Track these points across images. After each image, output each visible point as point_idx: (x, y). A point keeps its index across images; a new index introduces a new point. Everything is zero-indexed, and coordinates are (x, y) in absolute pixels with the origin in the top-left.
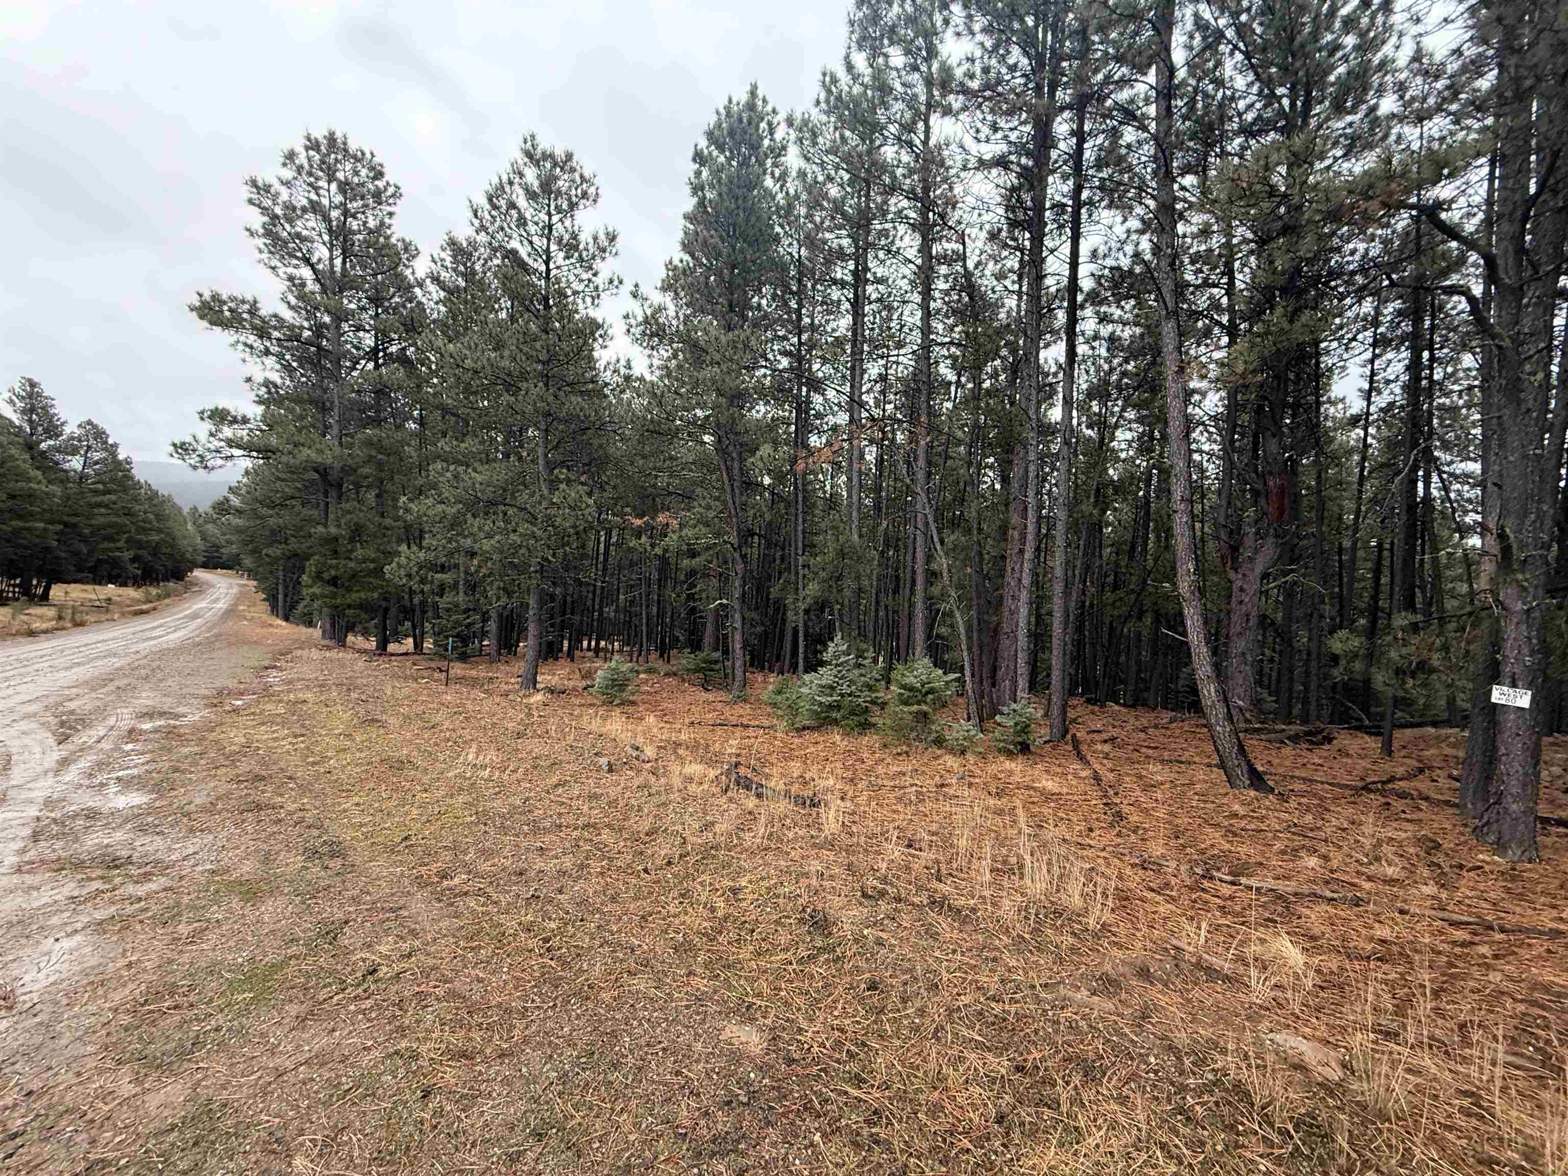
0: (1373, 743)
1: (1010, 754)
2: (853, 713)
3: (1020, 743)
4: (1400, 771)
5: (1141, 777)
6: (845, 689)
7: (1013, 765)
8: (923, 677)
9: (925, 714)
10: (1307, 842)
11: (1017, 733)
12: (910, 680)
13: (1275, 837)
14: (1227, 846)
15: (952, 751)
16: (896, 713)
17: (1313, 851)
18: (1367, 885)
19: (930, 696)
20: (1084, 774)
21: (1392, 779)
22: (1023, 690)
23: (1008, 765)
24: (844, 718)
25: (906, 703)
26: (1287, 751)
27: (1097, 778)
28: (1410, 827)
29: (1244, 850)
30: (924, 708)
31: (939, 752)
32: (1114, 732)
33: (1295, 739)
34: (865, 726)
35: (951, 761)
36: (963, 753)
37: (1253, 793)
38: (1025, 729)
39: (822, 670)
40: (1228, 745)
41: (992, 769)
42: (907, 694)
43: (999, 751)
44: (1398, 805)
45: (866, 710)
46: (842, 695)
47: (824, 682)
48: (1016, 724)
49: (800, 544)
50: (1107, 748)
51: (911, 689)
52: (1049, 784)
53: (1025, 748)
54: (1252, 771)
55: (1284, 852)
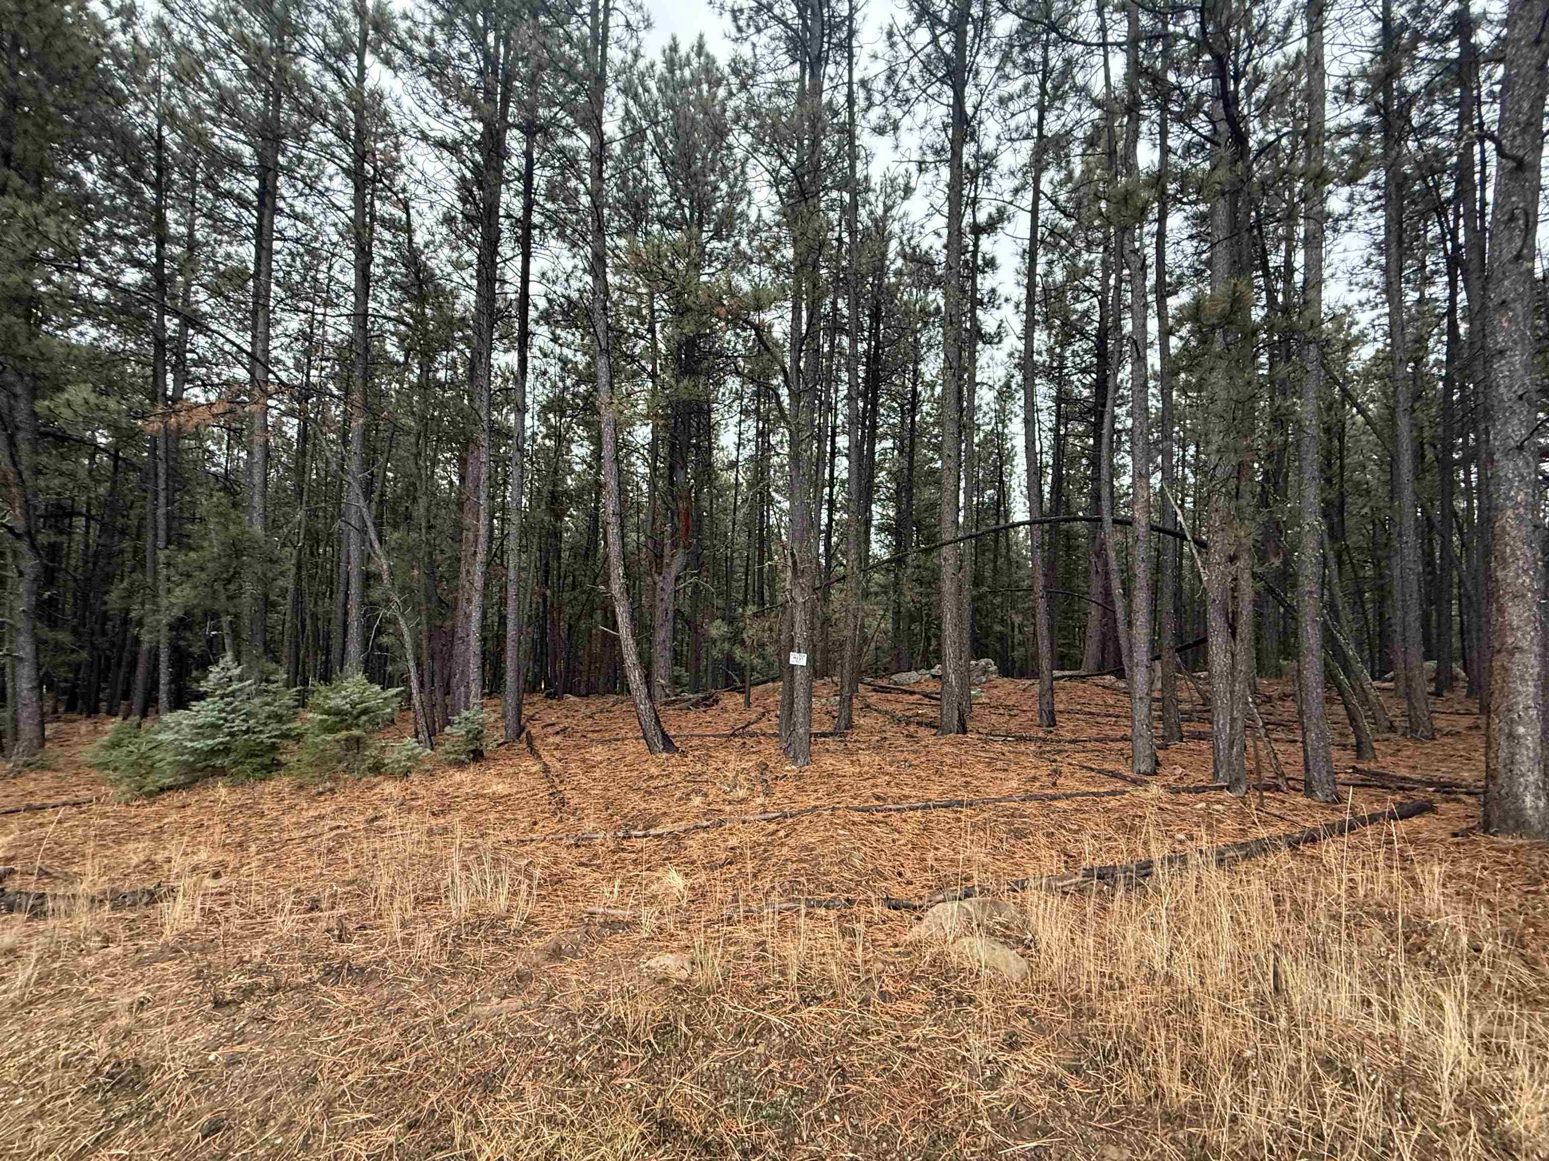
0: (740, 698)
1: (460, 765)
2: (252, 755)
3: (473, 751)
4: (754, 717)
5: (584, 761)
6: (238, 724)
7: (464, 776)
8: (355, 697)
9: (358, 740)
10: (696, 786)
11: (470, 742)
12: (336, 701)
13: (677, 788)
14: (644, 805)
15: (392, 776)
16: (315, 745)
17: (697, 792)
18: (728, 809)
19: (364, 718)
20: (534, 769)
21: (749, 724)
22: (476, 696)
23: (458, 777)
24: (235, 763)
25: (330, 730)
26: (692, 715)
27: (546, 770)
28: (754, 757)
29: (656, 805)
30: (356, 732)
31: (376, 780)
32: (566, 723)
33: (696, 705)
34: (272, 768)
35: (390, 788)
36: (407, 773)
37: (665, 755)
38: (478, 736)
39: (196, 706)
40: (648, 719)
41: (440, 784)
42: (332, 719)
43: (450, 764)
44: (750, 742)
45: (274, 747)
46: (232, 735)
47: (200, 721)
48: (468, 732)
49: (162, 533)
50: (558, 739)
51: (338, 712)
52: (500, 788)
53: (477, 756)
54: (665, 737)
55: (681, 799)
